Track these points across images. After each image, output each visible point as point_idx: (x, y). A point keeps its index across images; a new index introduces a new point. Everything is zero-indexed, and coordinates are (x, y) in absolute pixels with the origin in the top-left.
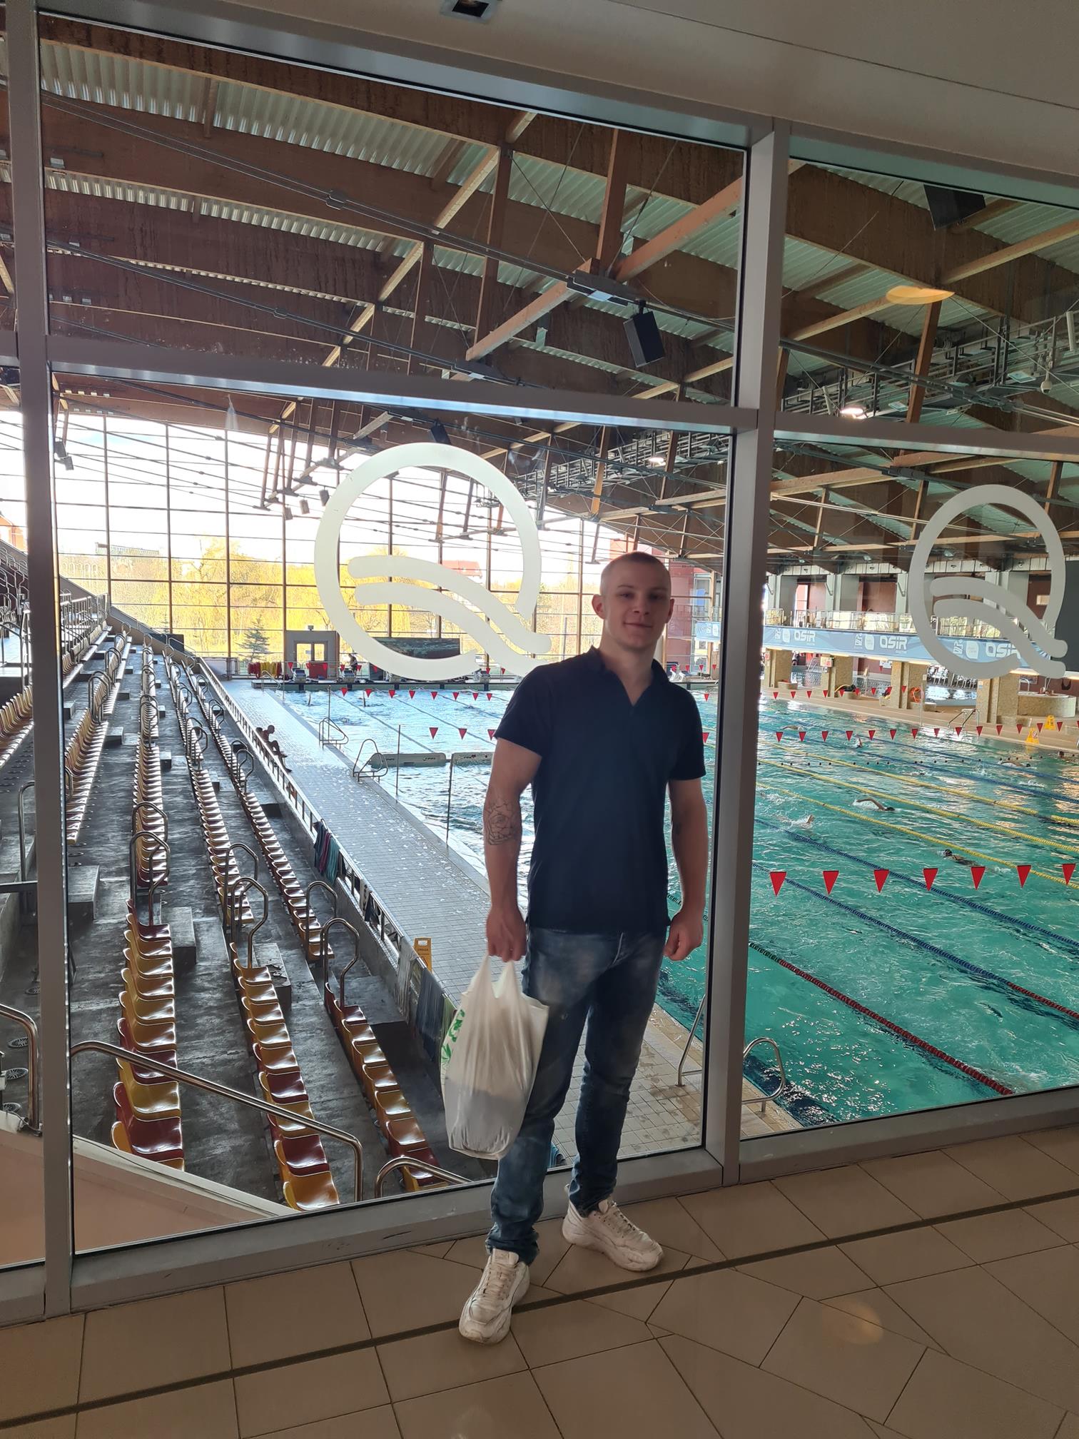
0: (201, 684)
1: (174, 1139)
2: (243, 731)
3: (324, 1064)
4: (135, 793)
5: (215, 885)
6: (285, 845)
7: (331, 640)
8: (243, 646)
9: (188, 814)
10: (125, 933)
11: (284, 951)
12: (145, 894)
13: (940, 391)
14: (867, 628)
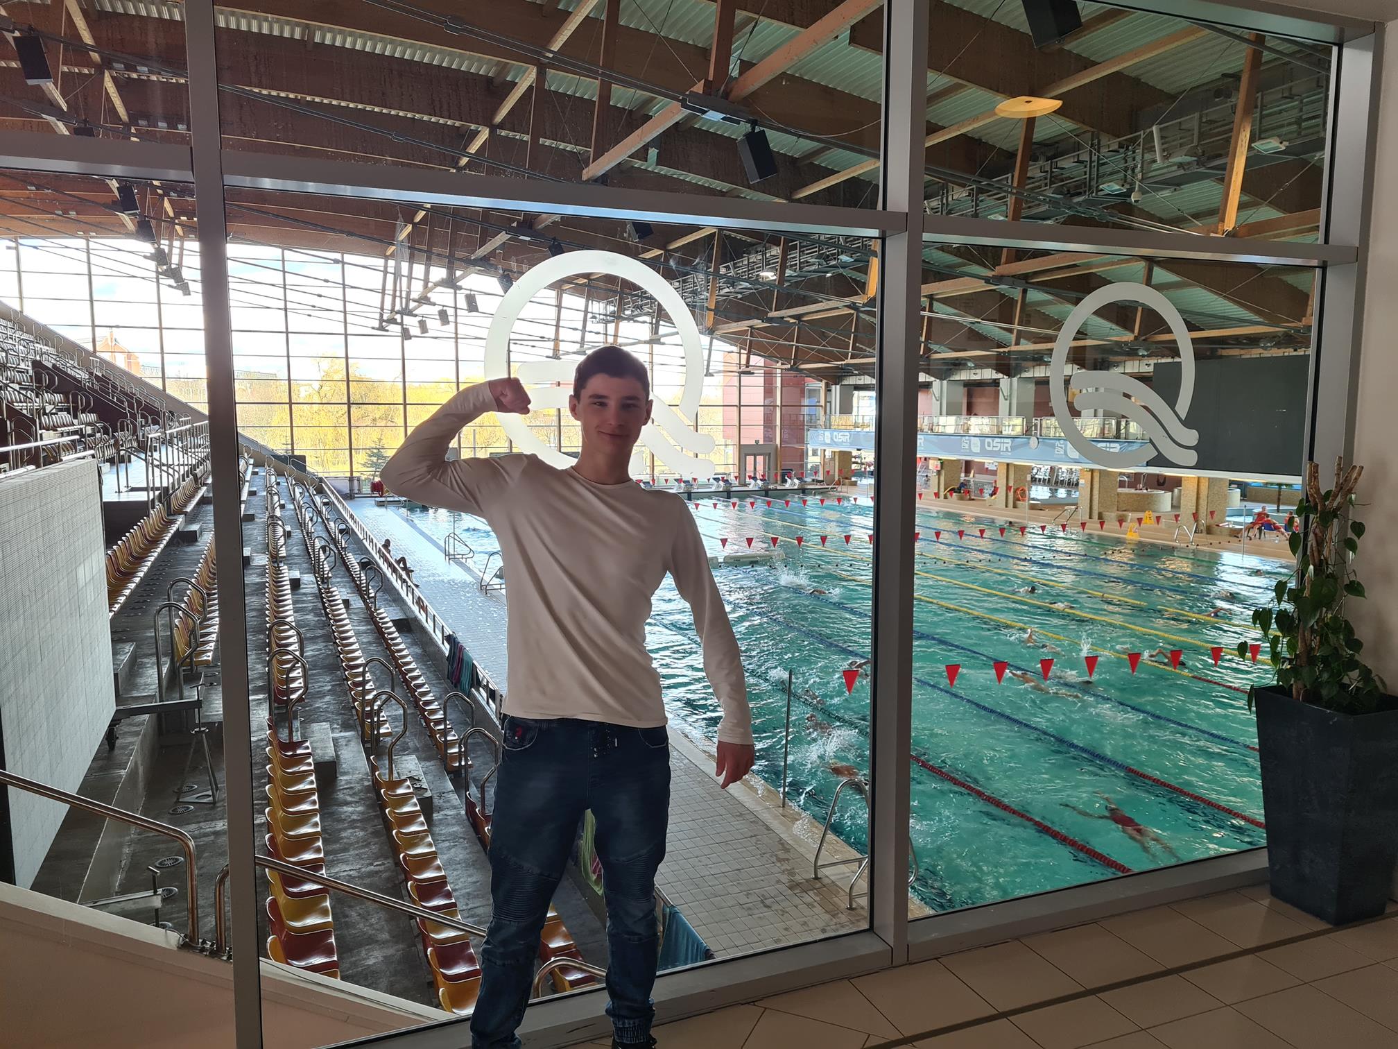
0: (325, 504)
1: (328, 951)
2: (370, 549)
3: (469, 872)
4: (267, 612)
5: (351, 700)
6: (417, 658)
8: (364, 465)
9: (320, 631)
10: (267, 749)
11: (423, 763)
12: (283, 712)
13: (1037, 202)
14: (972, 431)
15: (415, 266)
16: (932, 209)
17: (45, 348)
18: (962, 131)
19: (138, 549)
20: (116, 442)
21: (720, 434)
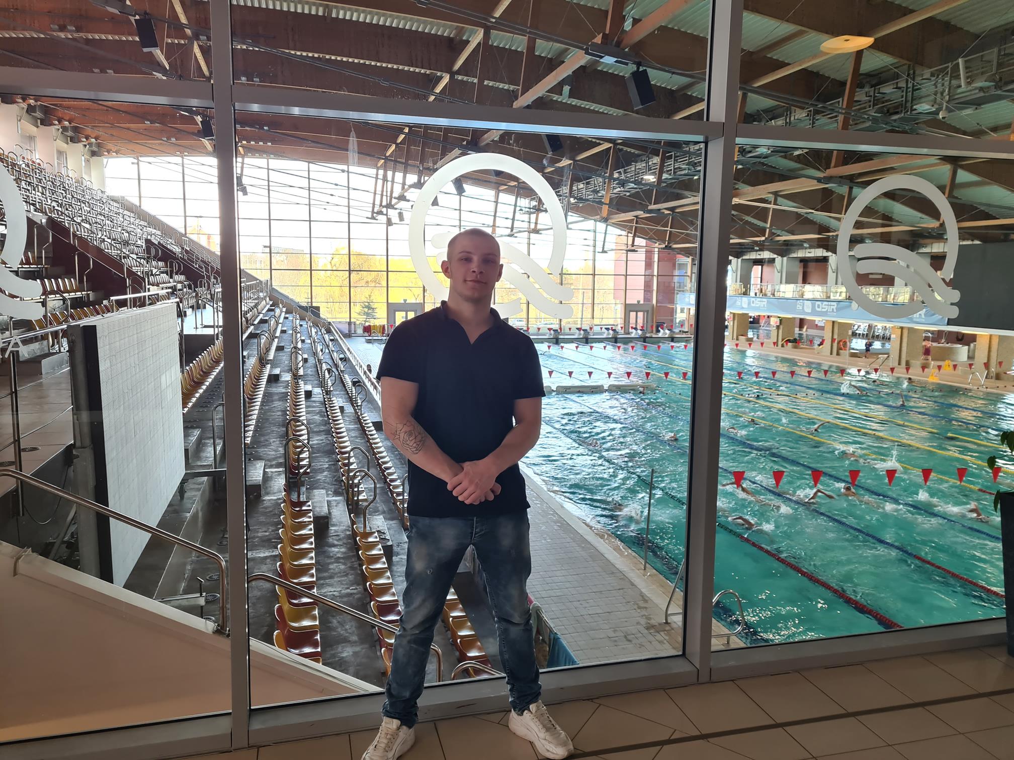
0: (331, 340)
1: (315, 645)
2: (359, 371)
4: (288, 413)
5: (341, 475)
6: (388, 449)
8: (359, 314)
9: (323, 427)
10: (282, 505)
11: (388, 522)
12: (295, 481)
13: (862, 120)
14: (806, 296)
15: (397, 174)
17: (154, 231)
18: (803, 67)
19: (206, 367)
20: (197, 294)
21: (612, 296)
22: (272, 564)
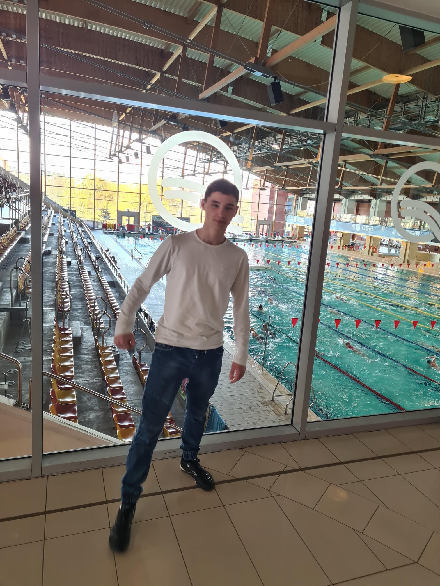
0: (83, 231)
1: (74, 412)
2: (100, 251)
3: (132, 386)
4: (57, 274)
5: (89, 313)
6: (117, 298)
7: (137, 216)
8: (100, 216)
9: (78, 284)
10: (54, 330)
12: (61, 315)
13: (396, 122)
14: (357, 221)
15: (126, 132)
16: (350, 122)
18: (367, 88)
19: (5, 244)
21: (249, 215)
22: (48, 364)
